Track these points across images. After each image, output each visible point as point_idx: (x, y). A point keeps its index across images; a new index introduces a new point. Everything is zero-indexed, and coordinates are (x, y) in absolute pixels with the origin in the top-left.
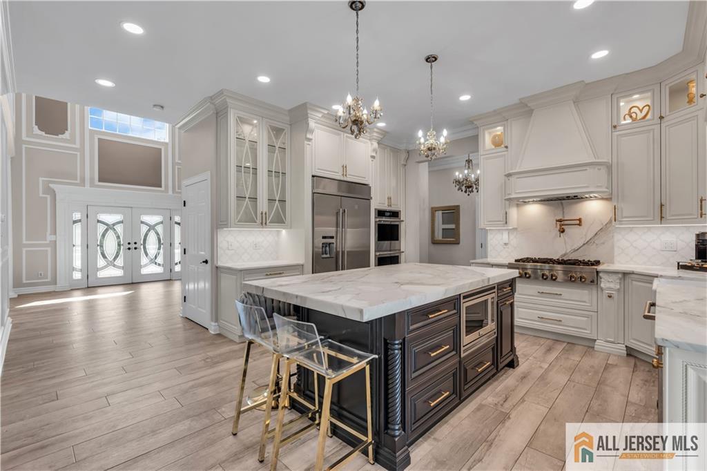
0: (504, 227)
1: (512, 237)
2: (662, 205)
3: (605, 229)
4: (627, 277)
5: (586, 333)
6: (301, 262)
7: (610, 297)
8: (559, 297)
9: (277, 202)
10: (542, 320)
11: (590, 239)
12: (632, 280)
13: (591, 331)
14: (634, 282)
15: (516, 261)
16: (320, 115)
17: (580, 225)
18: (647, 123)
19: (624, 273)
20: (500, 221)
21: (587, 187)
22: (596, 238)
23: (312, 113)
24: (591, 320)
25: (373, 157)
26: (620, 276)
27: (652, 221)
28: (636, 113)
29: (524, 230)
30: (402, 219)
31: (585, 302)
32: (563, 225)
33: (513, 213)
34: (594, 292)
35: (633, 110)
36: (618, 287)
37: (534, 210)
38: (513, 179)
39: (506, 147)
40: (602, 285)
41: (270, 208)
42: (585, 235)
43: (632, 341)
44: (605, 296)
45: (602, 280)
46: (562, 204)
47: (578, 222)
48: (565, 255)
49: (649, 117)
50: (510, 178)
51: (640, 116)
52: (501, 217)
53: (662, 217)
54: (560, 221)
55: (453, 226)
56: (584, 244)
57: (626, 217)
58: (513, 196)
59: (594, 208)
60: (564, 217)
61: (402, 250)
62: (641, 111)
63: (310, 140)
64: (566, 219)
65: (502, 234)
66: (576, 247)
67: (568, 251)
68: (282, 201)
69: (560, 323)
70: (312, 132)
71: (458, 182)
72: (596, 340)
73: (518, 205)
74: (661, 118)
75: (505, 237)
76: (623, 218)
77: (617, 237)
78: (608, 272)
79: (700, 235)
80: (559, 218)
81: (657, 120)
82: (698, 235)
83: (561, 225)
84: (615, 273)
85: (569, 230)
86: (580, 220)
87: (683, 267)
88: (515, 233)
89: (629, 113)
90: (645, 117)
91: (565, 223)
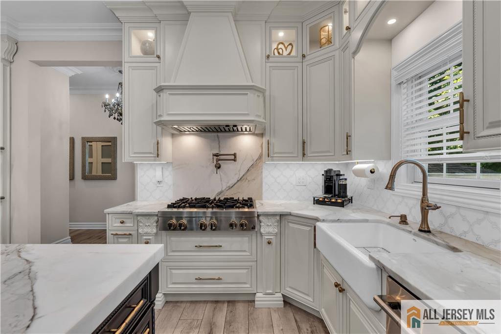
0: (155, 160)
1: (167, 173)
2: (304, 143)
3: (256, 164)
4: (283, 218)
5: (246, 288)
7: (269, 243)
8: (220, 249)
10: (200, 281)
11: (244, 175)
12: (288, 222)
13: (251, 285)
14: (290, 224)
15: (169, 206)
17: (235, 160)
18: (292, 60)
19: (280, 215)
20: (151, 153)
21: (248, 114)
22: (248, 174)
24: (251, 270)
26: (278, 218)
28: (282, 49)
29: (180, 165)
31: (245, 251)
32: (219, 160)
33: (167, 143)
34: (254, 238)
35: (279, 47)
36: (276, 230)
37: (191, 142)
38: (165, 95)
39: (159, 57)
40: (262, 230)
42: (239, 171)
43: (288, 289)
44: (265, 242)
45: (262, 224)
46: (218, 136)
47: (233, 157)
48: (221, 193)
49: (293, 54)
50: (161, 94)
51: (285, 53)
52: (151, 148)
53: (304, 155)
54: (216, 155)
55: (109, 160)
56: (238, 181)
57: (276, 153)
58: (165, 118)
59: (245, 143)
60: (220, 152)
62: (286, 48)
64: (221, 153)
65: (155, 170)
66: (231, 183)
67: (223, 189)
69: (220, 281)
72: (255, 293)
73: (173, 135)
74: (304, 56)
75: (158, 173)
76: (274, 154)
77: (265, 173)
78: (268, 215)
79: (328, 172)
80: (216, 152)
81: (300, 58)
82: (326, 172)
83: (218, 160)
84: (273, 215)
85: (225, 165)
86: (235, 155)
87: (317, 202)
88: (170, 168)
89: (277, 49)
90: (290, 54)
91: (222, 157)
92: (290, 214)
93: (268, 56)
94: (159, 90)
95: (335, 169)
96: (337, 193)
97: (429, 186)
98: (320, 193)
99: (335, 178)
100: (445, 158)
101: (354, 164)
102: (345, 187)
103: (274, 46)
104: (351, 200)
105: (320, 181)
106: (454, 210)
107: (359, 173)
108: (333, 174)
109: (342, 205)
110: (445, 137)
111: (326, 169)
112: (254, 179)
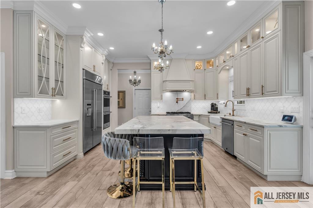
1: (161, 104)
2: (205, 95)
3: (189, 102)
6: (78, 119)
9: (59, 82)
14: (202, 118)
15: (167, 113)
16: (89, 35)
17: (183, 100)
18: (201, 70)
19: (199, 115)
20: (159, 98)
21: (190, 88)
22: (187, 105)
23: (86, 33)
25: (103, 63)
30: (110, 96)
33: (164, 95)
36: (198, 119)
41: (56, 85)
42: (184, 104)
45: (194, 118)
47: (182, 99)
48: (178, 110)
50: (166, 82)
51: (199, 68)
53: (205, 99)
54: (177, 99)
56: (183, 107)
57: (197, 98)
58: (168, 89)
59: (186, 95)
61: (111, 111)
62: (199, 66)
63: (82, 47)
65: (157, 104)
66: (181, 108)
68: (62, 82)
70: (84, 44)
71: (130, 81)
74: (205, 70)
77: (192, 104)
78: (196, 115)
80: (177, 98)
82: (212, 104)
83: (178, 100)
84: (197, 115)
85: (179, 102)
86: (183, 99)
87: (209, 113)
89: (197, 67)
90: (200, 68)
91: (178, 99)
92: (202, 115)
93: (194, 70)
94: (164, 81)
95: (214, 103)
96: (215, 110)
97: (234, 106)
98: (210, 110)
99: (214, 105)
101: (220, 101)
102: (217, 108)
103: (196, 66)
104: (219, 112)
105: (210, 106)
106: (238, 110)
107: (221, 104)
108: (214, 104)
109: (216, 113)
111: (212, 103)
112: (189, 106)
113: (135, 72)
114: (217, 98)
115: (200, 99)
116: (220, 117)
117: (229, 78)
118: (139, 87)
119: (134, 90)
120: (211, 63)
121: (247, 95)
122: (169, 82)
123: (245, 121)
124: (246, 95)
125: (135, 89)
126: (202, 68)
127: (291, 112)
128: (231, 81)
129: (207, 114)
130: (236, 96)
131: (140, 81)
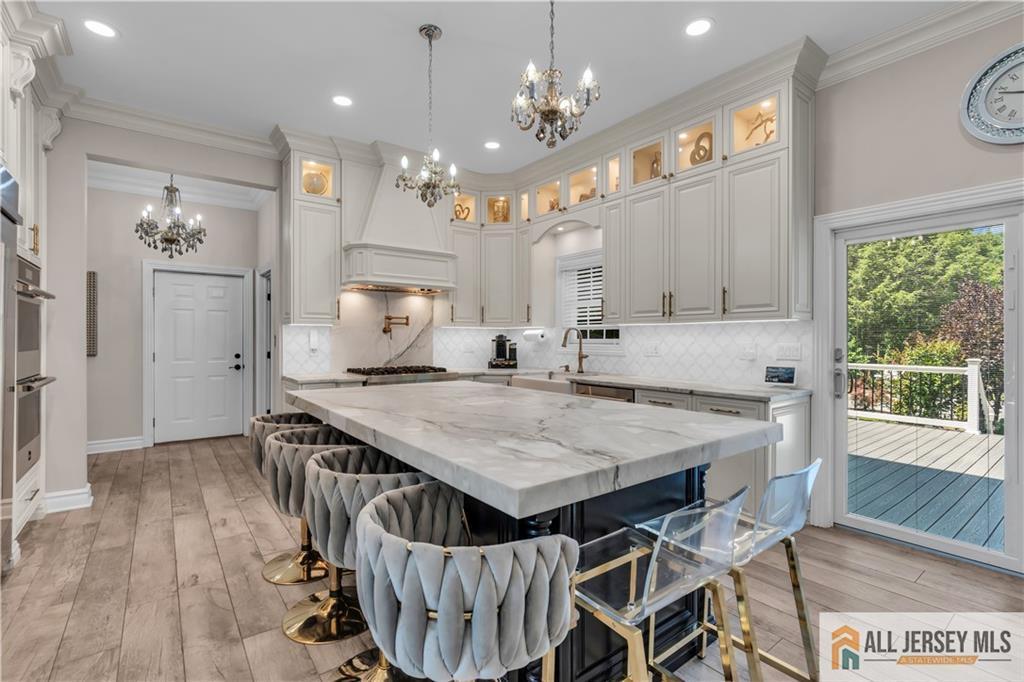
1: (322, 339)
2: (482, 309)
3: (427, 329)
11: (413, 342)
17: (407, 324)
18: (465, 225)
20: (327, 314)
22: (419, 339)
27: (473, 324)
28: (460, 212)
39: (338, 201)
42: (411, 335)
46: (386, 296)
47: (405, 321)
48: (388, 362)
51: (462, 216)
54: (386, 318)
56: (408, 348)
57: (460, 318)
59: (415, 304)
60: (389, 313)
62: (463, 211)
65: (308, 336)
66: (400, 351)
67: (393, 357)
71: (146, 229)
74: (482, 225)
75: (314, 339)
76: (456, 319)
77: (435, 339)
79: (501, 337)
80: (387, 315)
81: (478, 226)
82: (498, 337)
83: (390, 324)
85: (396, 330)
86: (407, 318)
87: (492, 366)
88: (327, 333)
90: (465, 219)
91: (392, 321)
93: (452, 220)
95: (505, 335)
96: (508, 357)
99: (506, 343)
100: (589, 327)
101: (524, 330)
102: (515, 351)
104: (520, 363)
105: (492, 346)
107: (530, 338)
108: (503, 339)
109: (512, 367)
110: (588, 310)
111: (498, 334)
112: (424, 346)
113: (171, 191)
114: (528, 320)
115: (468, 322)
116: (567, 379)
117: (558, 262)
118: (186, 260)
119: (148, 269)
120: (496, 209)
121: (664, 313)
122: (374, 251)
123: (690, 389)
124: (661, 314)
125: (154, 271)
126: (470, 219)
127: (778, 360)
128: (562, 272)
129: (486, 370)
130: (613, 314)
131: (196, 236)
